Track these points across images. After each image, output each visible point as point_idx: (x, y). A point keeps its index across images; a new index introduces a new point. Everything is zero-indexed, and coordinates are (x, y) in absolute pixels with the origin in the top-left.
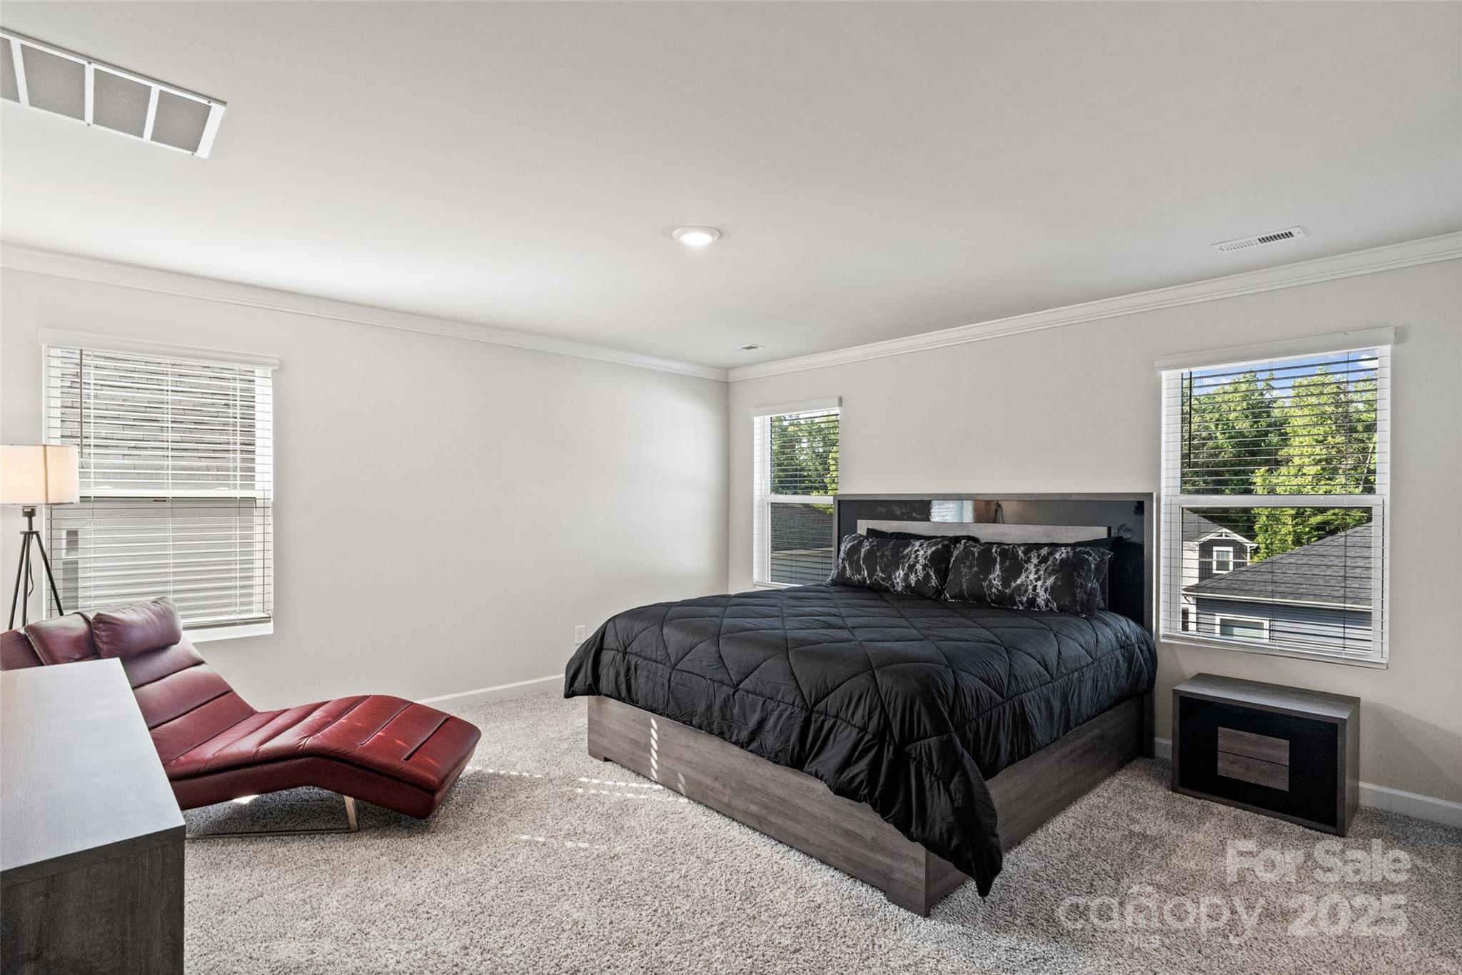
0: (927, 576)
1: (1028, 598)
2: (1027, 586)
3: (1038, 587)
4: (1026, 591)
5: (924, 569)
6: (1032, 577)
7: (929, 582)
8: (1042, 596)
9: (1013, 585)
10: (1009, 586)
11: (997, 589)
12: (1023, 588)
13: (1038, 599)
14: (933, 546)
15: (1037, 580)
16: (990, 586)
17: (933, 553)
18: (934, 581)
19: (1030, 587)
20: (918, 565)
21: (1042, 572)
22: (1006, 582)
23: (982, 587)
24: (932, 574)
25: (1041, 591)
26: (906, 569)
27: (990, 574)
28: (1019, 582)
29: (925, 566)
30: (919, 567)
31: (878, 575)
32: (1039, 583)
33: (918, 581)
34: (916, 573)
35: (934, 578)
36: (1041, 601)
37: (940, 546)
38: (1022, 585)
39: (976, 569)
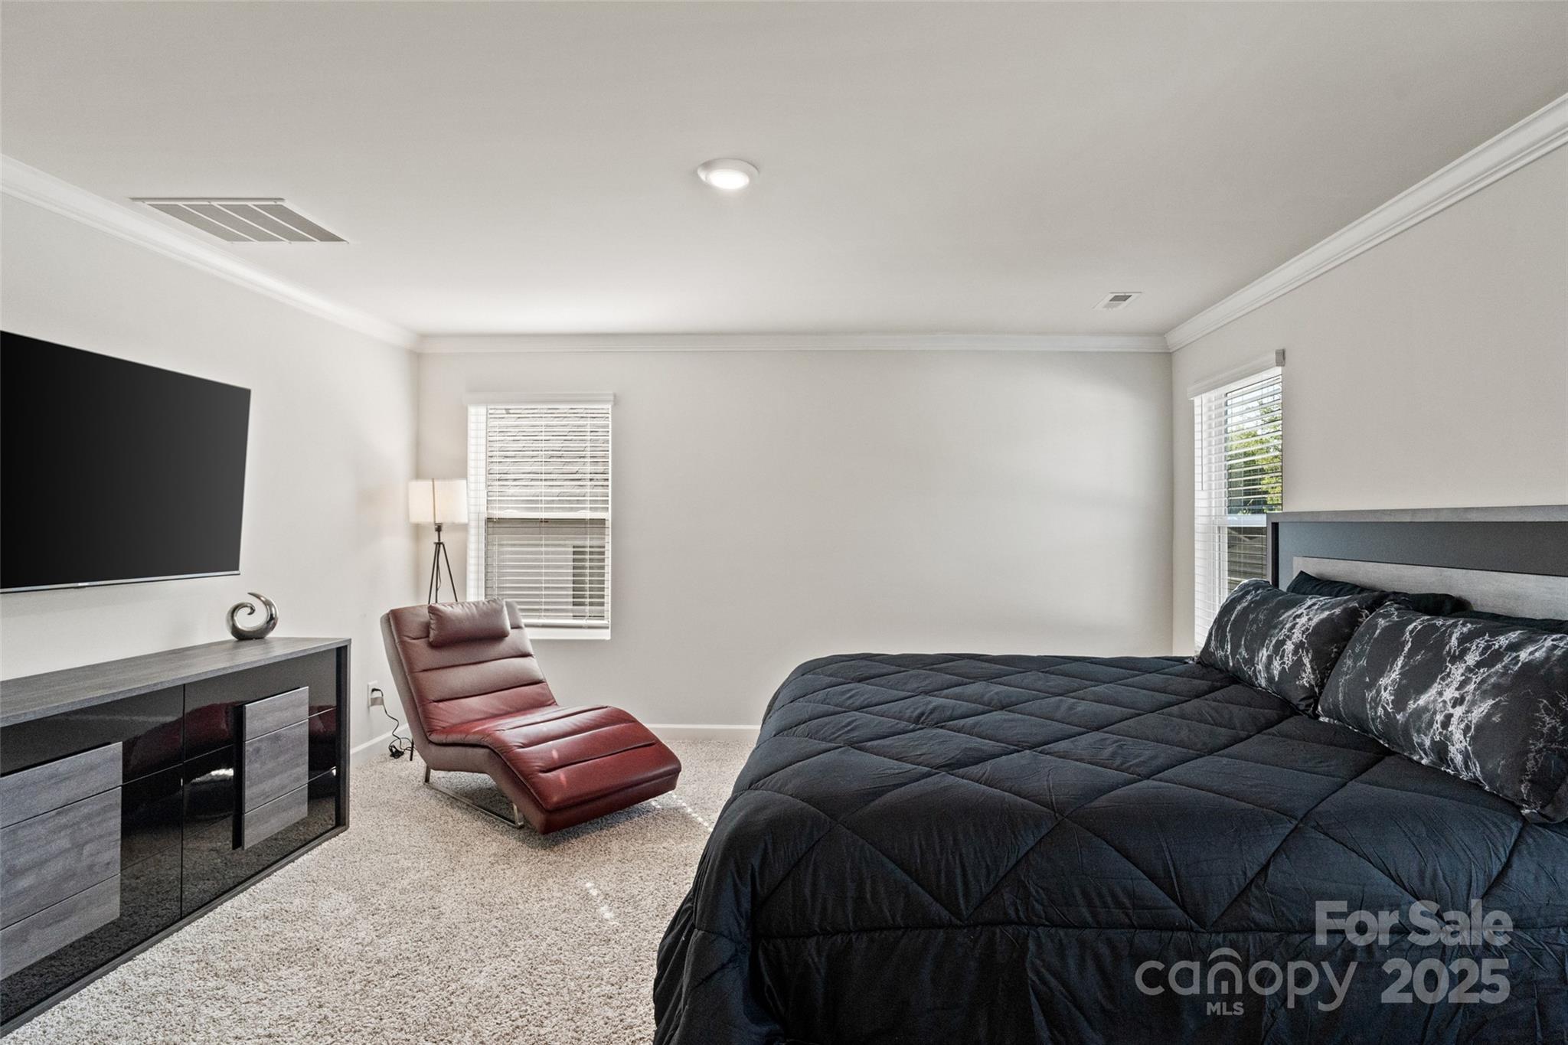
0: (1298, 664)
1: (1432, 740)
2: (1435, 713)
3: (1454, 720)
4: (1430, 724)
5: (1295, 652)
6: (1450, 694)
7: (1298, 677)
8: (1458, 745)
9: (1412, 706)
10: (1404, 709)
11: (1384, 708)
12: (1426, 717)
13: (1451, 748)
14: (1327, 609)
15: (1458, 702)
16: (1376, 701)
17: (1322, 621)
18: (1307, 677)
19: (1439, 718)
20: (1289, 643)
21: (1471, 687)
22: (1402, 696)
23: (1364, 699)
24: (1306, 661)
25: (1456, 731)
26: (1271, 648)
27: (1381, 675)
28: (1421, 702)
29: (1299, 646)
30: (1289, 647)
31: (1240, 654)
32: (1459, 711)
33: (1283, 671)
34: (1282, 657)
35: (1308, 669)
36: (1455, 752)
37: (1337, 611)
38: (1425, 709)
39: (1363, 662)
